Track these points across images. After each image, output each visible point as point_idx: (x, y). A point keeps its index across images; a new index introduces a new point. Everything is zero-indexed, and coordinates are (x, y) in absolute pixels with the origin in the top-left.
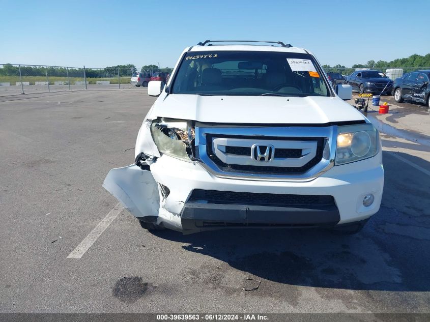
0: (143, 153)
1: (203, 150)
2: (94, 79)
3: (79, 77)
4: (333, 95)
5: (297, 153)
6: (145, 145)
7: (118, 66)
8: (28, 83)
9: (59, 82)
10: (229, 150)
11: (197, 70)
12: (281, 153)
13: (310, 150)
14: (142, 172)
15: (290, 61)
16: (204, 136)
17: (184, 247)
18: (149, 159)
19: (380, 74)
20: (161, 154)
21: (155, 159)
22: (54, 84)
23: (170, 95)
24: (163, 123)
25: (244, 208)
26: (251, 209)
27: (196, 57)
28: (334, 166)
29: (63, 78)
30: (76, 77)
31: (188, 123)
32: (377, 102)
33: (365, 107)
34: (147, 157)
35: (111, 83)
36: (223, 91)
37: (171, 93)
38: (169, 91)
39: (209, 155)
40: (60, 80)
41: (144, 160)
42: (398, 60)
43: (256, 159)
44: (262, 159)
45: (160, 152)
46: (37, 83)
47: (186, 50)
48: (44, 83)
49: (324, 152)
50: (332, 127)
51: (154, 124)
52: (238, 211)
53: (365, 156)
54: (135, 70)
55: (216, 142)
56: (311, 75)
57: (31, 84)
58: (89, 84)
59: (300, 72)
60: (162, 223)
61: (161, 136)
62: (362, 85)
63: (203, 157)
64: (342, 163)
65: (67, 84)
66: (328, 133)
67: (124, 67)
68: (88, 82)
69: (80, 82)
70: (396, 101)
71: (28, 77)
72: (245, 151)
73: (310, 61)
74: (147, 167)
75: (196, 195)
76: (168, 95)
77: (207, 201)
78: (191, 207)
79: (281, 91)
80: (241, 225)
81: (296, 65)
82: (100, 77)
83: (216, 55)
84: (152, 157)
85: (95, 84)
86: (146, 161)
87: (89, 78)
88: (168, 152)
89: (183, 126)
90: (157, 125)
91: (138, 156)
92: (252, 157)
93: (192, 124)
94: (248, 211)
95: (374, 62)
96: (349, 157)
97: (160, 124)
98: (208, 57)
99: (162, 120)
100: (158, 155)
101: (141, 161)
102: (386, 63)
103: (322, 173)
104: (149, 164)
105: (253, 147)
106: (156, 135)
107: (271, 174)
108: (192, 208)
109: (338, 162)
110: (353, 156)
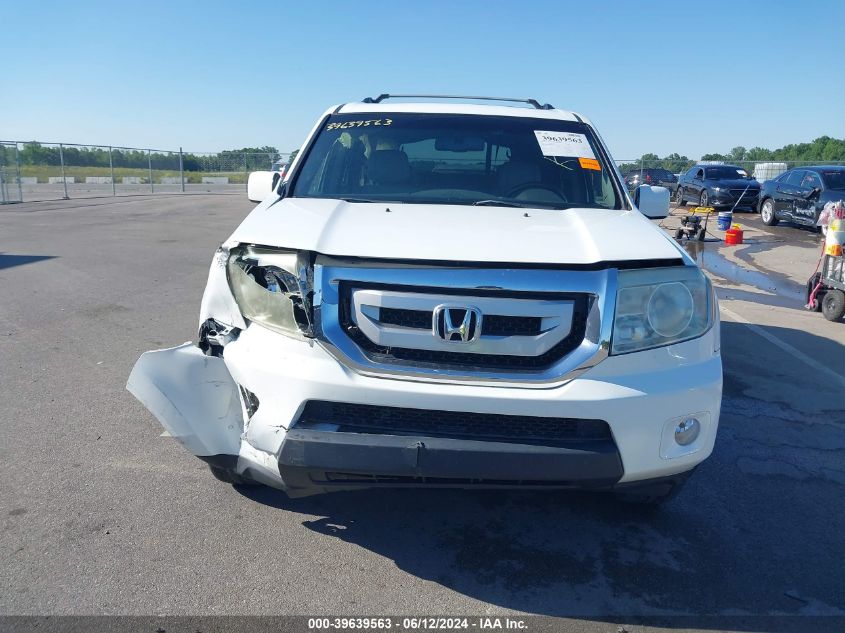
0: (211, 320)
1: (331, 314)
2: (198, 173)
3: (168, 169)
4: (628, 207)
5: (531, 326)
6: (215, 303)
7: (245, 150)
8: (71, 180)
9: (132, 179)
10: (388, 316)
11: (366, 153)
12: (496, 326)
13: (558, 320)
14: (206, 360)
15: (540, 135)
16: (335, 286)
17: (307, 524)
18: (223, 332)
19: (740, 172)
20: (247, 322)
21: (236, 333)
22: (120, 181)
23: (286, 200)
24: (252, 255)
25: (413, 443)
26: (428, 446)
27: (348, 125)
28: (610, 355)
29: (139, 170)
30: (162, 169)
31: (299, 257)
32: (727, 224)
33: (699, 231)
34: (220, 328)
35: (230, 182)
36: (400, 195)
37: (291, 195)
38: (287, 192)
39: (344, 328)
40: (132, 175)
41: (214, 334)
42: (790, 147)
43: (443, 337)
44: (456, 337)
45: (244, 318)
46: (89, 180)
47: (331, 111)
48: (101, 180)
49: (589, 323)
50: (605, 272)
51: (234, 258)
52: (399, 450)
53: (681, 336)
54: (277, 157)
55: (361, 297)
56: (583, 166)
57: (77, 181)
58: (189, 182)
59: (560, 159)
60: (248, 471)
61: (248, 285)
62: (705, 193)
63: (331, 331)
64: (626, 349)
65: (147, 182)
66: (597, 284)
67: (257, 151)
68: (186, 180)
69: (170, 179)
70: (765, 224)
71: (72, 169)
72: (420, 319)
73: (583, 137)
74: (218, 350)
75: (313, 413)
76: (281, 199)
77: (336, 427)
78: (300, 439)
79: (522, 197)
80: (409, 480)
81: (552, 145)
82: (209, 171)
83: (389, 122)
84: (230, 329)
85: (200, 182)
86: (217, 337)
87: (188, 172)
88: (262, 318)
89: (288, 263)
90: (239, 260)
91: (203, 327)
92: (434, 332)
93: (310, 257)
94: (422, 451)
95: (743, 149)
96: (646, 337)
97: (244, 258)
98: (372, 124)
99: (249, 248)
100: (241, 324)
101: (209, 337)
102: (767, 151)
103: (583, 370)
104: (221, 343)
105: (436, 310)
106: (236, 280)
107: (474, 370)
108: (301, 442)
109: (621, 348)
110: (654, 336)
